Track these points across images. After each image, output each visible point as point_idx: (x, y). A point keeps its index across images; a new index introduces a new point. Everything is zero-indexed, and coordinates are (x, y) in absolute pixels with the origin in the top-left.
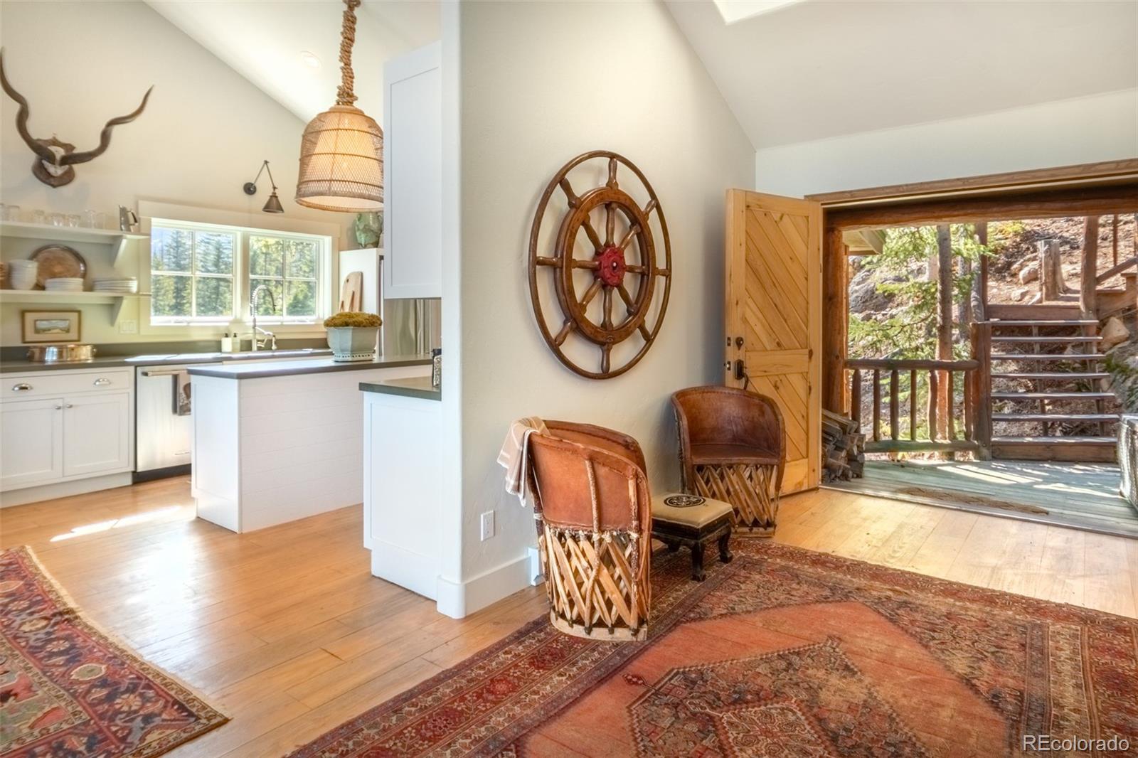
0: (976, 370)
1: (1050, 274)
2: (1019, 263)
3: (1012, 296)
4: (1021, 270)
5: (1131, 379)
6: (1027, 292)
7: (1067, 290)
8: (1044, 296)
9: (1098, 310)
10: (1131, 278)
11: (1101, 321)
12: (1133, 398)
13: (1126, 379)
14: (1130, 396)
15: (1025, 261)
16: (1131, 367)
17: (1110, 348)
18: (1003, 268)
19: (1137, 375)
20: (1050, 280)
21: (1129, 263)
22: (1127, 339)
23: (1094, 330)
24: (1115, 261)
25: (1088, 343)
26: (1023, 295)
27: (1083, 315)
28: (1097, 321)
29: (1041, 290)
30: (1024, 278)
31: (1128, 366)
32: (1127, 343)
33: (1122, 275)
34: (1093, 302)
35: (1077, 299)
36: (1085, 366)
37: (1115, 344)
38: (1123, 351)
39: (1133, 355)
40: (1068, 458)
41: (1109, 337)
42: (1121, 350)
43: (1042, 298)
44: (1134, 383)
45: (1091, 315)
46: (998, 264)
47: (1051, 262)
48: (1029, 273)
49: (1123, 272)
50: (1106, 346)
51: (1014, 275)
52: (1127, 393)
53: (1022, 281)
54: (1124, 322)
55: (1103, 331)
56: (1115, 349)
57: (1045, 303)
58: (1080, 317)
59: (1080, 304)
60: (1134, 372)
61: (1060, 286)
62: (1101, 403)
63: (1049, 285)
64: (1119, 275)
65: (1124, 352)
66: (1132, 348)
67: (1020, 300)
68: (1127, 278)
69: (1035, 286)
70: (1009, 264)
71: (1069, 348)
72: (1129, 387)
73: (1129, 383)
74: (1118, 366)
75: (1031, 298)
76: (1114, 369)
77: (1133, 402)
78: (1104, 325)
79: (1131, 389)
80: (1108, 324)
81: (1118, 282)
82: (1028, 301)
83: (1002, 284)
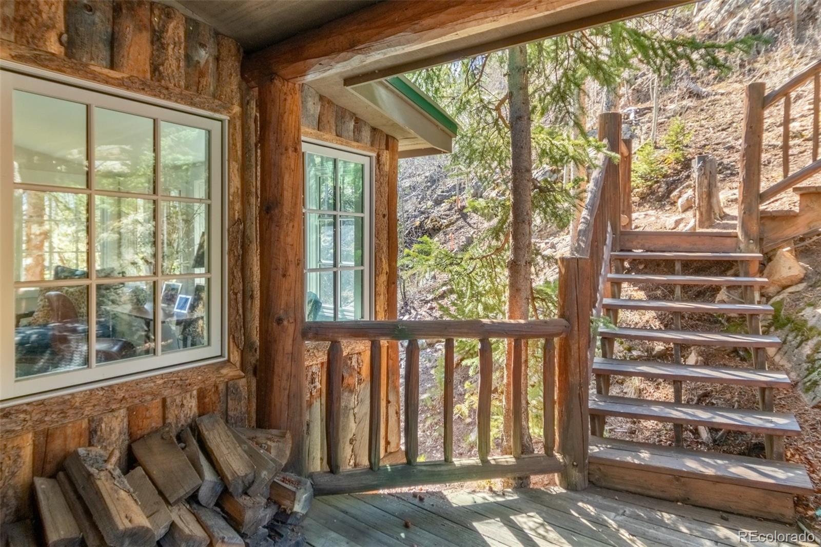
0: (563, 335)
1: (704, 196)
2: (678, 190)
3: (667, 225)
4: (680, 197)
5: (811, 343)
6: (682, 219)
7: (725, 216)
8: (697, 223)
9: (761, 239)
10: (807, 194)
11: (765, 254)
12: (814, 376)
13: (802, 342)
14: (810, 371)
15: (683, 188)
16: (810, 324)
17: (778, 293)
18: (663, 196)
19: (820, 338)
20: (704, 203)
21: (807, 173)
22: (801, 281)
23: (755, 267)
24: (786, 170)
25: (749, 287)
26: (678, 223)
27: (742, 246)
28: (761, 255)
29: (695, 216)
30: (682, 206)
31: (806, 321)
32: (801, 286)
33: (795, 190)
34: (754, 228)
35: (734, 227)
36: (743, 322)
37: (785, 287)
38: (797, 298)
39: (813, 305)
40: (711, 505)
41: (776, 277)
42: (792, 296)
43: (695, 225)
44: (816, 350)
45: (752, 247)
46: (658, 192)
47: (706, 182)
48: (687, 200)
49: (798, 186)
50: (772, 290)
51: (673, 204)
52: (805, 366)
53: (680, 209)
54: (796, 256)
55: (768, 268)
56: (784, 294)
57: (699, 230)
58: (737, 249)
59: (738, 231)
60: (814, 332)
61: (717, 211)
62: (767, 392)
63: (704, 210)
64: (791, 189)
65: (798, 300)
66: (809, 295)
67: (674, 228)
68: (801, 195)
69: (690, 214)
70: (669, 192)
71: (722, 295)
72: (808, 357)
73: (807, 349)
74: (789, 320)
75: (685, 226)
76: (785, 325)
77: (815, 383)
78: (770, 260)
79: (811, 360)
80: (775, 259)
81: (787, 201)
82: (682, 228)
83: (660, 213)
